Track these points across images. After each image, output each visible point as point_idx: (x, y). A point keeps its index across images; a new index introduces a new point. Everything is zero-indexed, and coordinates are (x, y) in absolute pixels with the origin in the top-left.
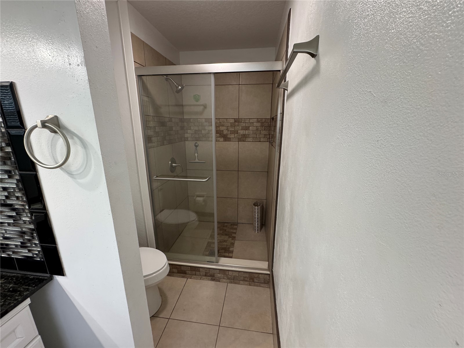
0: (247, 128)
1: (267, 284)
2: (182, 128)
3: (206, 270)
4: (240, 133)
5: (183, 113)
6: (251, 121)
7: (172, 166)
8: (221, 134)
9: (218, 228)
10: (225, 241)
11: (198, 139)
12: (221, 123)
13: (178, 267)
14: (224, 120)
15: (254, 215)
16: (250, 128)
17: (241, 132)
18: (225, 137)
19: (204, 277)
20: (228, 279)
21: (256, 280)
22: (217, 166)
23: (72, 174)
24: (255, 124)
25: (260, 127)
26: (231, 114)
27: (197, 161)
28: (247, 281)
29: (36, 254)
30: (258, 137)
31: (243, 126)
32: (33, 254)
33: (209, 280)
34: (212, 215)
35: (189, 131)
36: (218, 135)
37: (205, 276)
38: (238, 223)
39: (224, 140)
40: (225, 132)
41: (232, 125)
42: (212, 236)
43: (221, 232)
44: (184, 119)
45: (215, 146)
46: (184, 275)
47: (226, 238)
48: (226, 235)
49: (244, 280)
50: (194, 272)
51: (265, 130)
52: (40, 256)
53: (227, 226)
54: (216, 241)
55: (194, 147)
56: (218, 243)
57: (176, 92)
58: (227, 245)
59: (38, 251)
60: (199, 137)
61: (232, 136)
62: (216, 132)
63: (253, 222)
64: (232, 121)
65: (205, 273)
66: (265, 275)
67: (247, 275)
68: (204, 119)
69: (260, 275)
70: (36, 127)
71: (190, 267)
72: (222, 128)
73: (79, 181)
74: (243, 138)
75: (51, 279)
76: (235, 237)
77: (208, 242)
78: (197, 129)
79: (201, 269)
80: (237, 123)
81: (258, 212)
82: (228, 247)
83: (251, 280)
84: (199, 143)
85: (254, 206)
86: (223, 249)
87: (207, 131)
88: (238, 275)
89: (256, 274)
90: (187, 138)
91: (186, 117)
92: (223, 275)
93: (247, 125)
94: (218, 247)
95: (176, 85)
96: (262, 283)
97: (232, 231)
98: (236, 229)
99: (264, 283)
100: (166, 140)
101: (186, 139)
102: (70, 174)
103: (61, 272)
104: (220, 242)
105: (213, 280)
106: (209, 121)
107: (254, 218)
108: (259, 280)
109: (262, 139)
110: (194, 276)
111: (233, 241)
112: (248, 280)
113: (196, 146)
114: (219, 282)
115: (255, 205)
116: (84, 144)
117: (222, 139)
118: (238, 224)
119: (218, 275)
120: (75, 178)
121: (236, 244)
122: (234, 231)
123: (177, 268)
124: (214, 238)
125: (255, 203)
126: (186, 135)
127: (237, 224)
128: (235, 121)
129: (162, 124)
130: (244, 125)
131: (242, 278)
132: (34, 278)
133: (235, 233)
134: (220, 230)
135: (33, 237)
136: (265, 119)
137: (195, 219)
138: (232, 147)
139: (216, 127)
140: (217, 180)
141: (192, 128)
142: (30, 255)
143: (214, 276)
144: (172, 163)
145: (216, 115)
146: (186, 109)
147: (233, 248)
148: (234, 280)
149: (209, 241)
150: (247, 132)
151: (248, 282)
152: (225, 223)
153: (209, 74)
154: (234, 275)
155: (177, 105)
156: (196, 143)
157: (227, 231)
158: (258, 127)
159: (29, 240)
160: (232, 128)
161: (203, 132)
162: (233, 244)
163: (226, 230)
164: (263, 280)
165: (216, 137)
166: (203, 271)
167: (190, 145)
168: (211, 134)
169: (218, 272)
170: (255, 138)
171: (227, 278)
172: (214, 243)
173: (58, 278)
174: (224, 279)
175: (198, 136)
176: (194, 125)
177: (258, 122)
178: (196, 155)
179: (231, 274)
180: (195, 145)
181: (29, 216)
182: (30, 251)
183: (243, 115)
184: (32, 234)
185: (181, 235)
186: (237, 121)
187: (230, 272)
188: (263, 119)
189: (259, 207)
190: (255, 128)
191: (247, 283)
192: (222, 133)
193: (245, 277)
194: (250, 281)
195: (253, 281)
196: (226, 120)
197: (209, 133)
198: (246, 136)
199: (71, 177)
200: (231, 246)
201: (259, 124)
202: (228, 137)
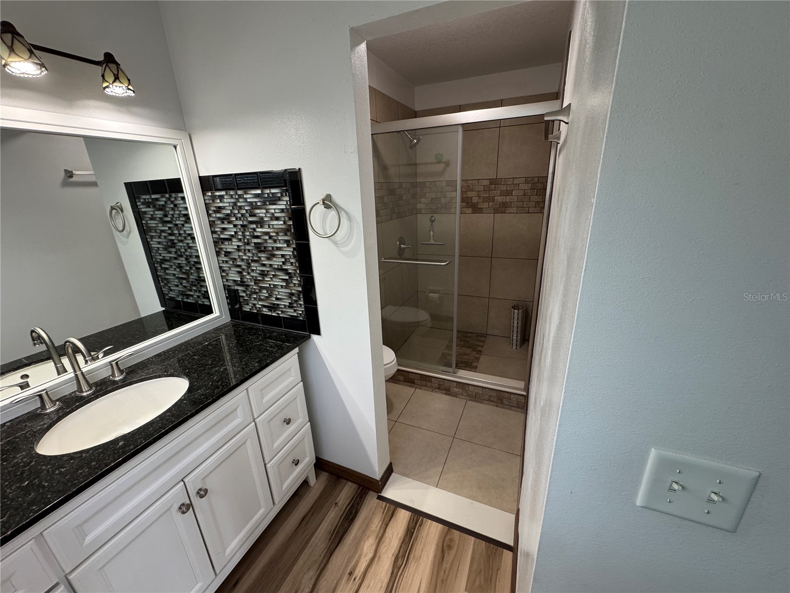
0: (509, 193)
1: (521, 408)
2: (414, 196)
3: (440, 382)
4: (496, 200)
5: (415, 175)
6: (516, 181)
7: (400, 248)
8: (469, 203)
9: (457, 338)
10: (466, 354)
11: (434, 211)
12: (469, 186)
13: (404, 373)
14: (475, 182)
15: (512, 323)
16: (514, 192)
17: (499, 199)
18: (475, 208)
19: (436, 390)
20: (468, 395)
21: (505, 402)
22: (460, 250)
23: (337, 244)
24: (522, 186)
25: (529, 191)
26: (486, 172)
27: (432, 242)
28: (493, 401)
29: (300, 314)
30: (524, 206)
31: (502, 189)
32: (297, 313)
33: (443, 393)
34: (450, 319)
35: (423, 200)
36: (464, 204)
37: (439, 388)
38: (487, 334)
39: (473, 212)
40: (475, 200)
41: (487, 189)
42: (449, 347)
43: (462, 343)
44: (416, 182)
45: (459, 221)
46: (412, 385)
47: (468, 351)
48: (469, 347)
49: (489, 400)
50: (425, 382)
51: (537, 195)
52: (303, 316)
53: (470, 337)
54: (454, 353)
55: (430, 223)
56: (456, 355)
57: (410, 148)
58: (469, 359)
59: (302, 311)
60: (437, 207)
61: (485, 205)
62: (462, 200)
63: (511, 333)
64: (487, 183)
65: (439, 385)
66: (519, 396)
67: (494, 394)
68: (445, 182)
69: (512, 396)
70: (318, 203)
71: (419, 376)
72: (470, 194)
73: (342, 249)
74: (502, 209)
75: (309, 337)
76: (481, 351)
77: (443, 354)
78: (435, 197)
79: (433, 380)
80: (494, 186)
81: (518, 318)
82: (470, 361)
83: (499, 401)
84: (437, 217)
85: (513, 310)
86: (462, 362)
87: (448, 199)
88: (481, 392)
89: (507, 394)
90: (420, 210)
91: (419, 180)
92: (461, 390)
93: (508, 189)
94: (456, 360)
95: (410, 138)
96: (514, 407)
97: (477, 343)
98: (484, 342)
99: (518, 407)
100: (395, 213)
101: (418, 212)
102: (335, 243)
103: (318, 332)
104: (459, 355)
105: (446, 394)
106: (452, 184)
107: (512, 327)
108: (510, 403)
109: (531, 210)
110: (424, 387)
111: (478, 355)
112: (495, 400)
113: (432, 221)
114: (456, 397)
115: (514, 308)
116: (350, 218)
117: (470, 210)
118: (488, 336)
119: (455, 389)
120: (338, 247)
121: (481, 359)
122: (481, 344)
123: (403, 375)
124: (452, 350)
125: (514, 305)
126: (419, 206)
127: (485, 335)
128: (491, 183)
129: (392, 192)
130: (504, 188)
131: (487, 397)
132: (297, 335)
133: (482, 347)
134: (460, 341)
135: (299, 299)
136: (538, 177)
137: (427, 320)
138: (484, 221)
139: (462, 192)
140: (459, 270)
141: (427, 195)
142: (296, 314)
143: (449, 390)
144: (400, 244)
145: (462, 175)
146: (420, 169)
147: (477, 364)
148: (475, 398)
149: (445, 352)
150: (508, 199)
151: (494, 403)
152: (469, 332)
153: (456, 126)
154: (476, 391)
155: (408, 165)
156: (432, 216)
157: (470, 342)
158: (526, 191)
159: (296, 301)
160: (486, 193)
161: (443, 200)
162: (478, 359)
163: (468, 342)
164: (516, 402)
165: (462, 208)
166: (436, 382)
167: (423, 220)
168: (454, 203)
169: (455, 385)
170: (520, 208)
171: (466, 395)
172: (451, 355)
173: (315, 337)
174: (462, 395)
175: (435, 207)
176: (429, 191)
177: (527, 182)
178: (432, 233)
179: (472, 390)
180: (430, 220)
181: (299, 279)
182: (295, 311)
183: (504, 172)
184: (299, 295)
185: (407, 341)
186: (494, 182)
187: (471, 388)
188: (536, 178)
189: (520, 311)
190: (521, 193)
191: (492, 403)
192: (470, 201)
193: (491, 396)
194: (497, 403)
195: (502, 403)
196: (477, 181)
197: (451, 202)
198: (506, 205)
199: (335, 245)
200: (475, 361)
201: (527, 187)
202: (479, 206)
